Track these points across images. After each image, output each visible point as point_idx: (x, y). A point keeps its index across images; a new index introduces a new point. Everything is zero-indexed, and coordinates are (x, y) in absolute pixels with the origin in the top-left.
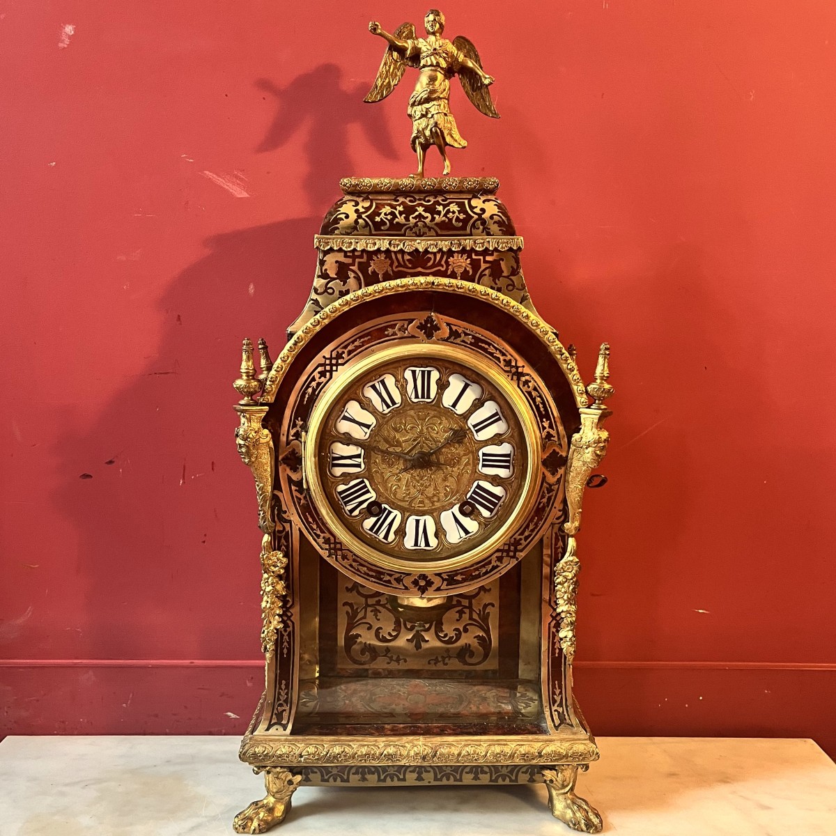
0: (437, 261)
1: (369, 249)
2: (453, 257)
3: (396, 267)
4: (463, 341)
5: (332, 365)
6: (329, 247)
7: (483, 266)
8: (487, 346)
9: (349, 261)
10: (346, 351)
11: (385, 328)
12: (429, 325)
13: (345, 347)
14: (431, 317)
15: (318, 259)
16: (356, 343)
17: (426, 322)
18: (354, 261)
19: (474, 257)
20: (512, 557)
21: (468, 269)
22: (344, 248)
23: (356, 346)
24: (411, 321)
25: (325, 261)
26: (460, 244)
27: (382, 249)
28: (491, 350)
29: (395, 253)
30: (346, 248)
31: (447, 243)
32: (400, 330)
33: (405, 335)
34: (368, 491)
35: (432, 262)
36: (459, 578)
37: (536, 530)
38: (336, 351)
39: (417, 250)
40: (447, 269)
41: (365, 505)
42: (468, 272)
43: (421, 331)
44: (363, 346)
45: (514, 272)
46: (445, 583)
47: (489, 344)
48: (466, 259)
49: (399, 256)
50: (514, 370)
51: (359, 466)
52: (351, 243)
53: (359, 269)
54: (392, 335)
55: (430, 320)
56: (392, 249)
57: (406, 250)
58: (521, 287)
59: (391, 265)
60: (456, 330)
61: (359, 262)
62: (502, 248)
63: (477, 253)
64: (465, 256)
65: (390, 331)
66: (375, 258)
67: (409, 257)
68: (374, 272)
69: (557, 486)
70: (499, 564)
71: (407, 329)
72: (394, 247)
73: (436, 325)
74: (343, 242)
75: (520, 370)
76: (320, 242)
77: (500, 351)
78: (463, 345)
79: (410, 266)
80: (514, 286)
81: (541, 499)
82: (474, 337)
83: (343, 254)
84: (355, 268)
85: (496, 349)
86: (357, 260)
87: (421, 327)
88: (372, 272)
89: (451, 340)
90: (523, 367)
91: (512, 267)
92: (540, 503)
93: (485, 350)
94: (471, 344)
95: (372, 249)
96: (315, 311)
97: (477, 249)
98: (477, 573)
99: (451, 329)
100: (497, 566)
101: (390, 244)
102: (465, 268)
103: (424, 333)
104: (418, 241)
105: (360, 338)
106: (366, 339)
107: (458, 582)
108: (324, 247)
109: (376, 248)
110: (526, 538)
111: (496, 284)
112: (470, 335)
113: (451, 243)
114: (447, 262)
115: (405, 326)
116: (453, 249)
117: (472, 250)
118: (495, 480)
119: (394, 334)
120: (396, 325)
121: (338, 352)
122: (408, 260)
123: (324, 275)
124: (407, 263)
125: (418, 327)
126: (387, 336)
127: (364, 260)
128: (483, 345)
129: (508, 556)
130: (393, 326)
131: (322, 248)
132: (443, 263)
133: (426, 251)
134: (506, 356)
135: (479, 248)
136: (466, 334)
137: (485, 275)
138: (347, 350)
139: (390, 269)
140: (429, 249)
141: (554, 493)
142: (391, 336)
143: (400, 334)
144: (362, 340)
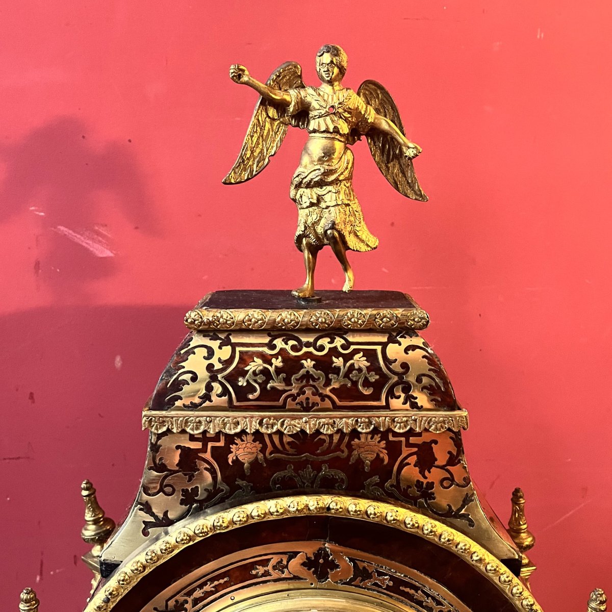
0: (333, 445)
1: (228, 431)
2: (359, 439)
3: (271, 454)
4: (376, 584)
6: (164, 429)
7: (405, 451)
8: (412, 592)
9: (197, 445)
10: (190, 600)
11: (253, 566)
12: (321, 561)
13: (189, 594)
14: (324, 549)
15: (149, 443)
16: (208, 588)
17: (318, 555)
18: (205, 446)
19: (391, 438)
21: (381, 455)
22: (188, 430)
23: (206, 593)
24: (293, 555)
25: (160, 446)
26: (370, 423)
27: (248, 431)
28: (419, 595)
29: (270, 435)
30: (192, 429)
31: (350, 421)
32: (274, 568)
33: (283, 576)
35: (326, 445)
38: (173, 600)
39: (303, 431)
40: (349, 456)
42: (383, 460)
43: (309, 569)
44: (217, 591)
45: (453, 460)
47: (416, 589)
48: (379, 442)
49: (276, 439)
52: (200, 422)
53: (212, 456)
54: (263, 575)
55: (322, 553)
56: (263, 430)
57: (285, 432)
58: (463, 483)
59: (263, 451)
60: (364, 568)
61: (212, 447)
62: (436, 429)
63: (396, 434)
64: (377, 438)
65: (261, 570)
66: (238, 442)
67: (290, 439)
68: (237, 461)
71: (286, 567)
72: (267, 428)
73: (333, 561)
74: (187, 422)
76: (150, 421)
77: (433, 598)
78: (374, 590)
79: (291, 451)
80: (452, 480)
82: (392, 578)
83: (187, 436)
84: (208, 456)
85: (428, 595)
86: (210, 444)
87: (308, 564)
88: (232, 462)
89: (357, 582)
91: (449, 453)
93: (410, 597)
94: (388, 588)
95: (233, 432)
96: (144, 522)
97: (396, 430)
99: (356, 566)
101: (261, 423)
102: (378, 455)
103: (314, 573)
104: (304, 419)
105: (212, 580)
106: (222, 581)
108: (157, 429)
109: (238, 430)
111: (425, 478)
112: (386, 575)
113: (357, 421)
114: (349, 446)
115: (285, 562)
116: (359, 429)
117: (389, 430)
119: (266, 574)
120: (269, 560)
121: (177, 601)
122: (289, 443)
123: (160, 467)
124: (287, 447)
125: (304, 564)
126: (256, 576)
127: (221, 444)
128: (407, 590)
130: (265, 563)
131: (153, 430)
132: (343, 447)
133: (318, 432)
134: (442, 604)
135: (400, 428)
136: (381, 574)
137: (408, 464)
138: (192, 597)
139: (261, 456)
140: (322, 431)
142: (261, 577)
143: (275, 574)
144: (216, 583)
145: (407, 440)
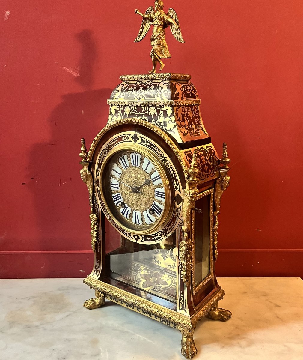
1: (123, 105)
2: (150, 108)
4: (146, 145)
5: (107, 150)
7: (161, 112)
8: (154, 147)
9: (118, 109)
10: (111, 145)
11: (122, 137)
12: (135, 137)
13: (111, 143)
14: (136, 134)
15: (109, 108)
16: (114, 142)
17: (134, 135)
18: (120, 109)
19: (157, 108)
20: (165, 235)
22: (115, 104)
23: (114, 143)
24: (130, 135)
25: (111, 109)
28: (155, 149)
32: (126, 138)
34: (121, 198)
35: (144, 110)
36: (148, 238)
37: (173, 226)
38: (108, 144)
40: (149, 113)
41: (120, 203)
42: (156, 115)
44: (116, 143)
45: (172, 115)
46: (143, 239)
47: (155, 147)
48: (155, 109)
50: (163, 158)
51: (118, 188)
54: (124, 140)
57: (134, 106)
58: (174, 122)
59: (131, 111)
60: (144, 140)
65: (124, 138)
66: (126, 108)
67: (136, 108)
69: (180, 210)
70: (160, 236)
71: (129, 138)
72: (130, 104)
73: (137, 137)
74: (115, 102)
75: (165, 158)
76: (109, 102)
77: (158, 150)
79: (137, 111)
80: (171, 121)
81: (174, 214)
82: (150, 143)
84: (120, 112)
85: (157, 149)
86: (121, 109)
87: (133, 138)
88: (125, 114)
89: (142, 144)
90: (166, 157)
91: (171, 113)
92: (174, 215)
93: (153, 149)
94: (149, 146)
98: (154, 238)
99: (142, 139)
100: (160, 238)
102: (155, 113)
103: (134, 140)
106: (117, 141)
107: (147, 240)
109: (125, 104)
110: (170, 229)
111: (165, 120)
113: (148, 103)
114: (148, 110)
116: (149, 105)
117: (156, 106)
118: (160, 202)
119: (125, 140)
120: (125, 136)
123: (111, 114)
124: (136, 110)
126: (123, 140)
127: (123, 109)
128: (153, 147)
129: (164, 234)
134: (160, 152)
135: (158, 105)
136: (147, 142)
137: (161, 116)
139: (130, 112)
140: (142, 105)
141: (179, 212)
143: (127, 140)
144: (116, 141)
145: (161, 109)
